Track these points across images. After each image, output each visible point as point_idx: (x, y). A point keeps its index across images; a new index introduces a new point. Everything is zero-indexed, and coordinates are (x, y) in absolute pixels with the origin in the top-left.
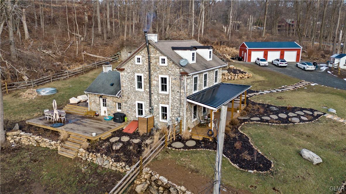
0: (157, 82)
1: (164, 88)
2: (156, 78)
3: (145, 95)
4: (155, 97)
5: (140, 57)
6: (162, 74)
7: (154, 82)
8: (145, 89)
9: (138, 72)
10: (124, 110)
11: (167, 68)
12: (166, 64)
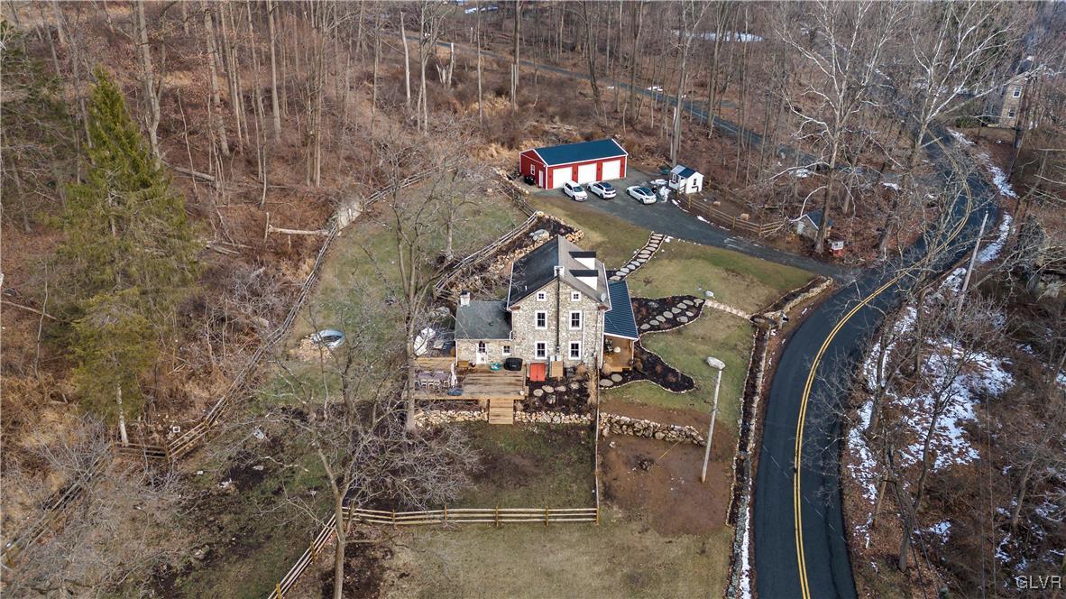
0: (566, 318)
1: (576, 323)
2: (565, 314)
3: (548, 333)
4: (563, 334)
5: (544, 293)
6: (573, 309)
7: (562, 319)
8: (549, 327)
9: (541, 309)
10: (516, 352)
11: (581, 303)
12: (580, 299)
